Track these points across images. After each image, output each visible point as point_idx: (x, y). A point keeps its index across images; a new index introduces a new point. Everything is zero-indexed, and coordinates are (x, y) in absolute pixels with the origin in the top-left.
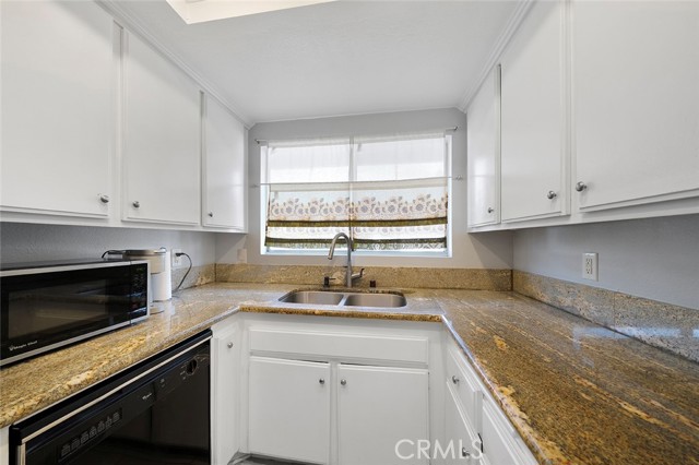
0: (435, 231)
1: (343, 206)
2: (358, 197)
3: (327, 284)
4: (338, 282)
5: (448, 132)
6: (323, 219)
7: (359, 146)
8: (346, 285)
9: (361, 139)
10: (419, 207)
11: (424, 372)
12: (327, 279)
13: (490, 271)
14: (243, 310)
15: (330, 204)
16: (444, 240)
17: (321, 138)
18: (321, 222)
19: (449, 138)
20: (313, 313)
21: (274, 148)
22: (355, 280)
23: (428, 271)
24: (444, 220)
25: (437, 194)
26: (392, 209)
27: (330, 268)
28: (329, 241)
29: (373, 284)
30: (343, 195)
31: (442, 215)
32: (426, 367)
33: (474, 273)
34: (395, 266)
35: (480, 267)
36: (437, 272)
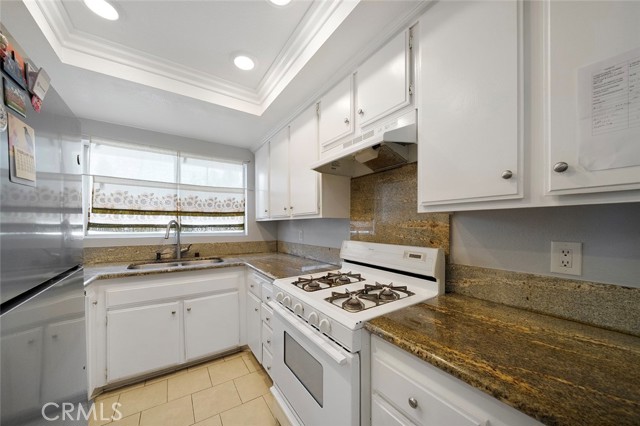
0: (237, 220)
1: (172, 201)
2: (183, 195)
3: (159, 259)
4: (168, 256)
5: (245, 162)
6: (153, 209)
7: (185, 159)
8: (175, 257)
9: (187, 155)
10: (228, 205)
11: (236, 293)
12: (159, 255)
13: (267, 242)
14: (102, 278)
15: (161, 198)
16: (242, 226)
17: (151, 146)
18: (151, 211)
19: (246, 166)
20: (167, 272)
21: (98, 144)
22: (183, 253)
23: (234, 244)
24: (243, 213)
25: (239, 198)
26: (210, 205)
27: (159, 246)
28: (164, 226)
29: (197, 255)
30: (172, 192)
31: (241, 210)
32: (236, 290)
33: (259, 243)
34: (213, 242)
35: (262, 240)
36: (239, 245)
